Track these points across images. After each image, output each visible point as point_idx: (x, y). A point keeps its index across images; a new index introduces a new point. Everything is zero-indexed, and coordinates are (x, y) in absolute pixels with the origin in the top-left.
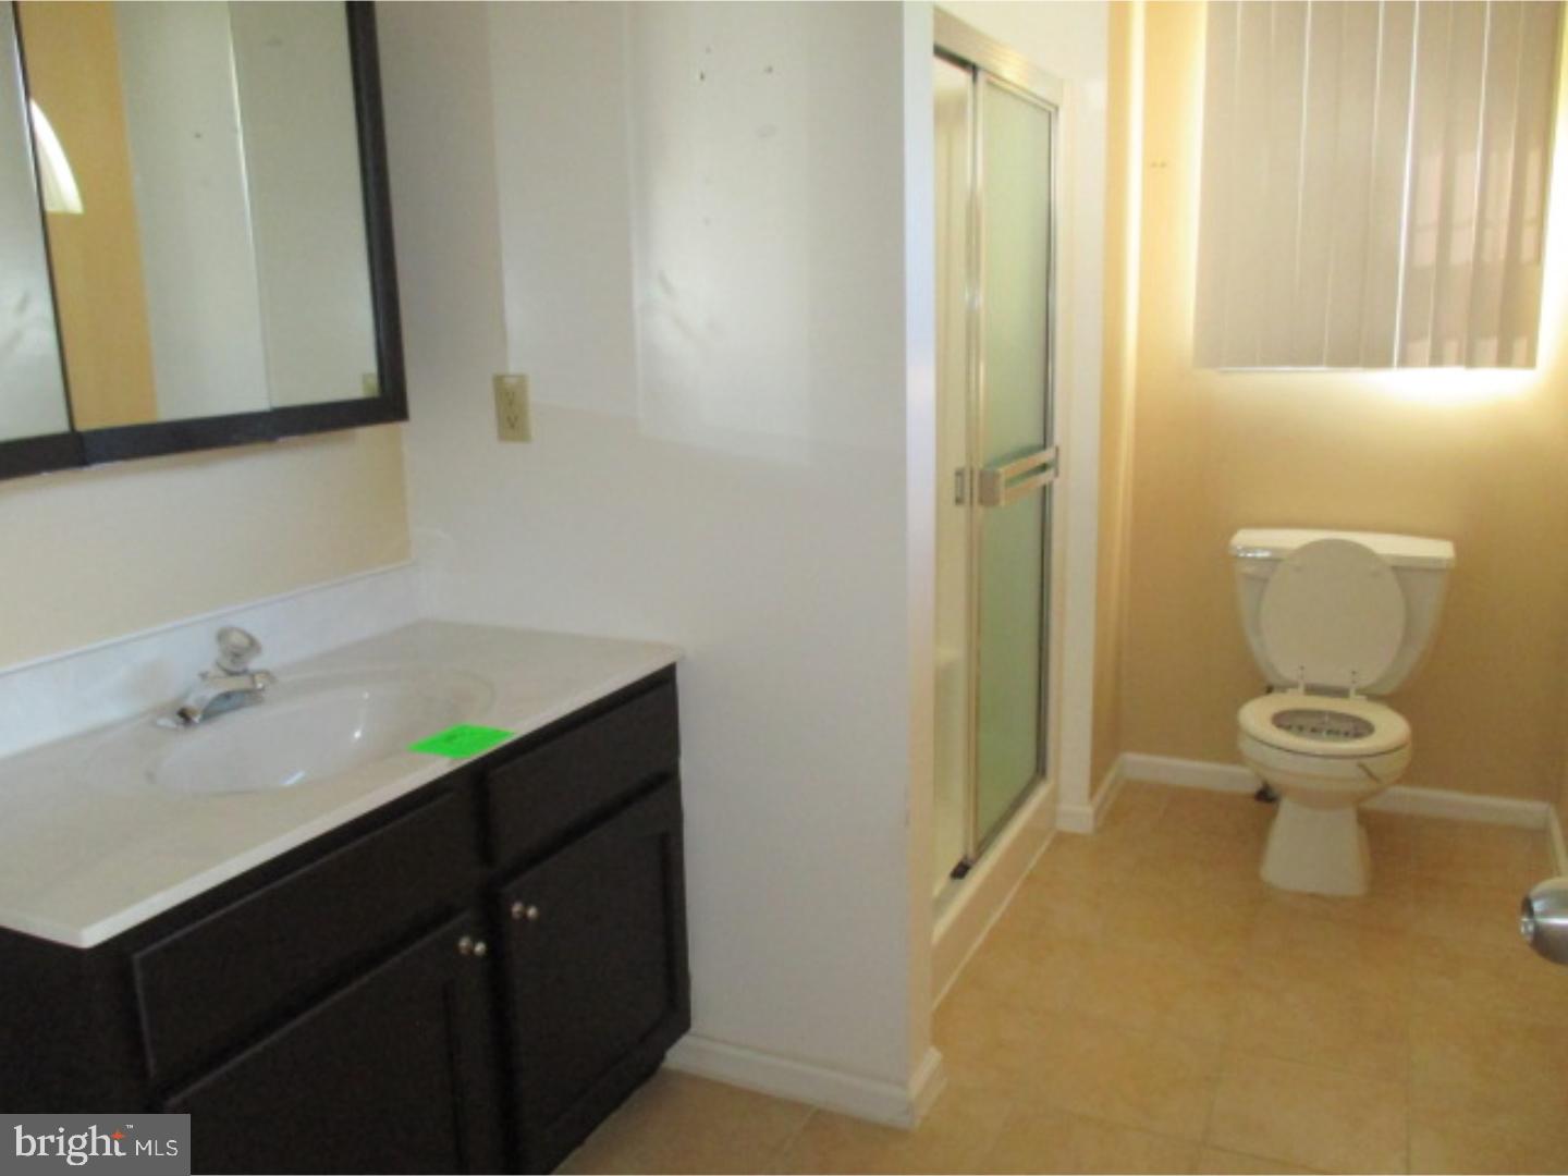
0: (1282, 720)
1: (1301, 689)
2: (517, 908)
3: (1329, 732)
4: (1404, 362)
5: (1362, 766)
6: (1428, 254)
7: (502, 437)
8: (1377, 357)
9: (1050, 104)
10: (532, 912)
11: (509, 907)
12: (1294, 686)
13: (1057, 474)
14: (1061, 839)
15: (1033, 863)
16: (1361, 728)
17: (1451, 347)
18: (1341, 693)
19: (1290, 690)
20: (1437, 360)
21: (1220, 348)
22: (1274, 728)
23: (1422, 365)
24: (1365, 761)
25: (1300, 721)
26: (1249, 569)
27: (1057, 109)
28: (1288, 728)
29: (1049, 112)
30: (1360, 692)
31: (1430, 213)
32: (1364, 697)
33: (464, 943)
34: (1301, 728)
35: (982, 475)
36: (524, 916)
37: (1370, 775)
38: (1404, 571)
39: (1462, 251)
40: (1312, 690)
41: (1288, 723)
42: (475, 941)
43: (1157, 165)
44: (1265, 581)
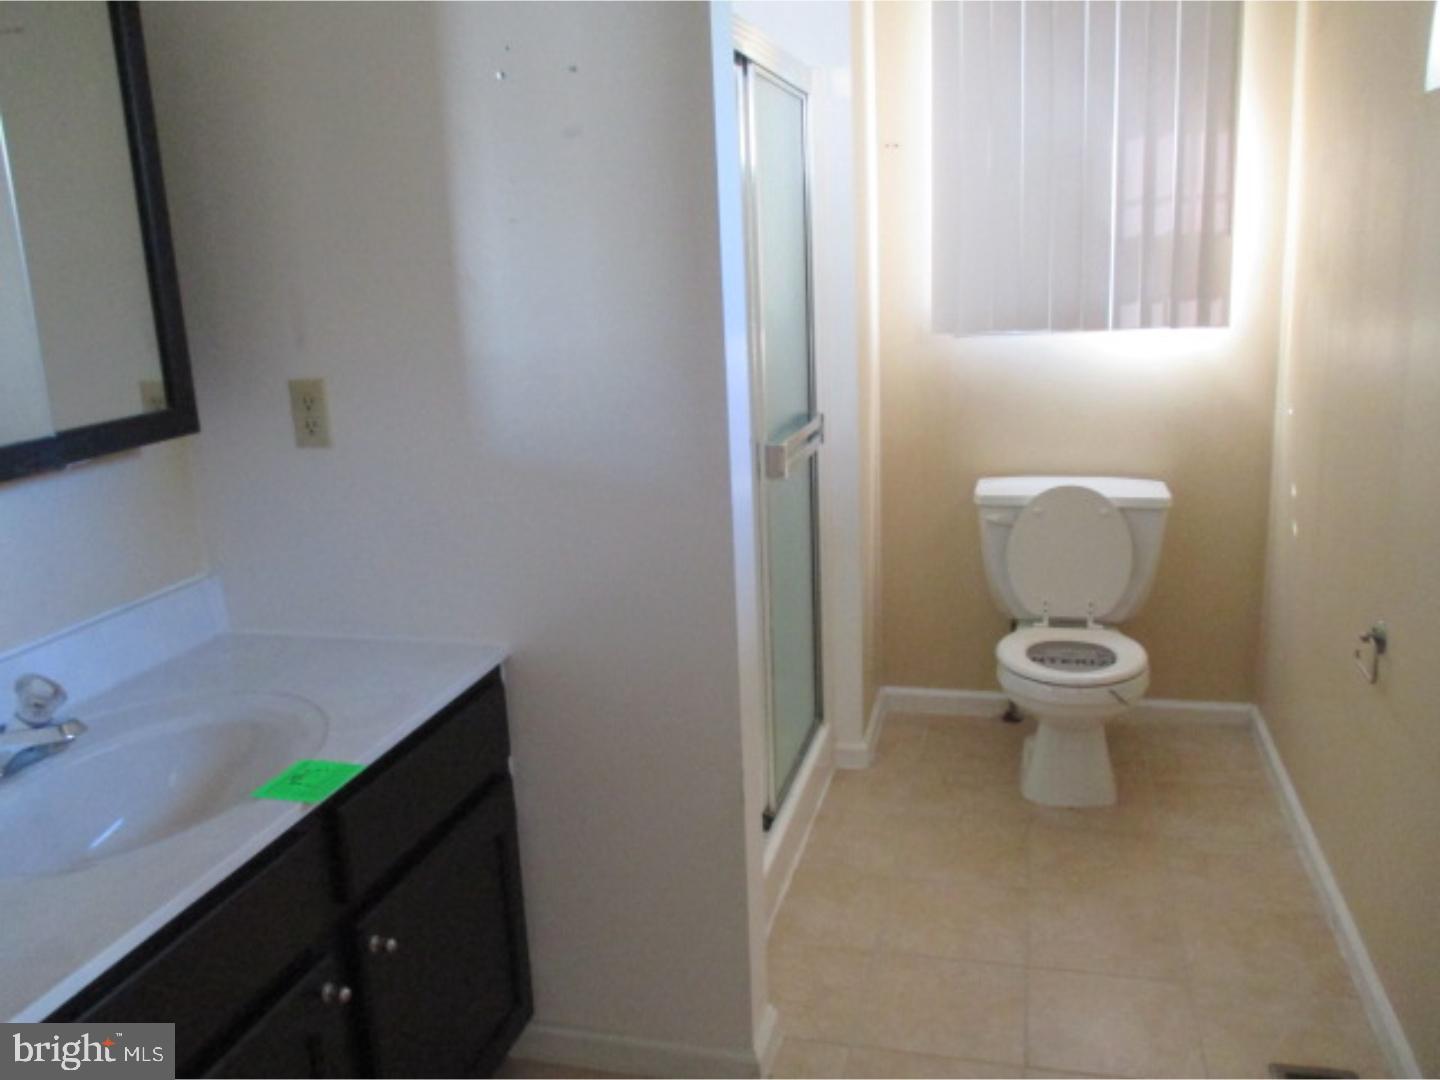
0: (1037, 653)
1: (1046, 622)
2: (374, 941)
3: (1078, 662)
4: (1118, 325)
5: (1113, 693)
6: (1135, 227)
7: (301, 443)
8: (1095, 321)
9: (802, 92)
10: (392, 943)
11: (367, 942)
12: (1040, 620)
13: (822, 441)
14: (841, 776)
15: (819, 803)
16: (1106, 658)
17: (1158, 310)
18: (1080, 623)
19: (1036, 624)
20: (1146, 322)
21: (956, 316)
22: (1029, 661)
23: (1134, 327)
24: (1115, 688)
25: (1051, 653)
26: (994, 517)
27: (806, 94)
28: (1042, 661)
29: (800, 96)
30: (1097, 621)
31: (1136, 191)
32: (1101, 627)
33: (328, 989)
34: (1053, 660)
35: (768, 449)
36: (382, 948)
37: (1121, 700)
38: (1131, 512)
39: (1164, 224)
40: (1056, 623)
41: (1040, 656)
42: (338, 987)
43: (889, 146)
44: (1009, 527)
